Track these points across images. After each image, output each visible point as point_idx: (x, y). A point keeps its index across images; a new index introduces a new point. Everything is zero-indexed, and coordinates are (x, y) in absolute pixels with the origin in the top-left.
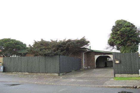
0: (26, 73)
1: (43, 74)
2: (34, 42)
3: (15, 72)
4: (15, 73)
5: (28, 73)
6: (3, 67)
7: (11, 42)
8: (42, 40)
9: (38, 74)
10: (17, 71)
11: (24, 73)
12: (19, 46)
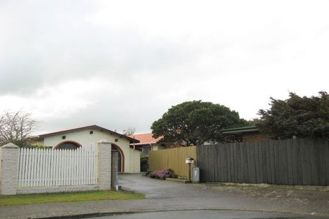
0: (262, 185)
1: (314, 188)
2: (270, 101)
3: (231, 182)
4: (232, 184)
5: (266, 185)
6: (198, 169)
7: (204, 108)
8: (292, 95)
9: (296, 187)
10: (235, 180)
11: (255, 185)
12: (223, 117)
